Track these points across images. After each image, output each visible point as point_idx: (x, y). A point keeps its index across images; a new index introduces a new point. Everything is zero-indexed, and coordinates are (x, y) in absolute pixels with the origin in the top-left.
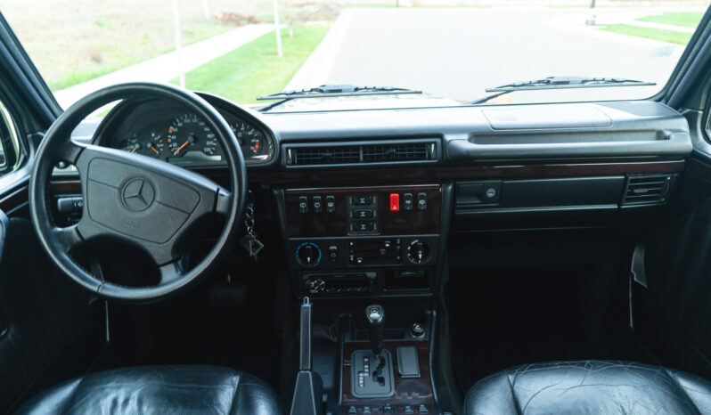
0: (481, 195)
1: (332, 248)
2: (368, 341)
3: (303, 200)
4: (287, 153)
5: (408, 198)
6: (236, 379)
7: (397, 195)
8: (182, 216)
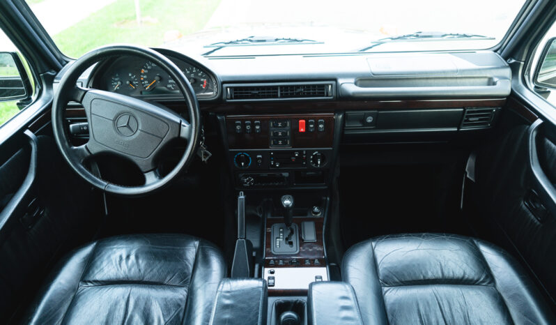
0: (363, 121)
1: (258, 156)
2: (282, 217)
3: (238, 124)
4: (227, 90)
5: (312, 123)
6: (197, 243)
7: (304, 121)
8: (158, 140)
